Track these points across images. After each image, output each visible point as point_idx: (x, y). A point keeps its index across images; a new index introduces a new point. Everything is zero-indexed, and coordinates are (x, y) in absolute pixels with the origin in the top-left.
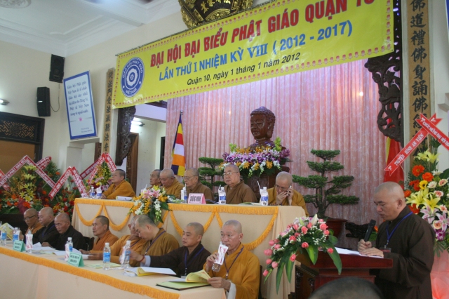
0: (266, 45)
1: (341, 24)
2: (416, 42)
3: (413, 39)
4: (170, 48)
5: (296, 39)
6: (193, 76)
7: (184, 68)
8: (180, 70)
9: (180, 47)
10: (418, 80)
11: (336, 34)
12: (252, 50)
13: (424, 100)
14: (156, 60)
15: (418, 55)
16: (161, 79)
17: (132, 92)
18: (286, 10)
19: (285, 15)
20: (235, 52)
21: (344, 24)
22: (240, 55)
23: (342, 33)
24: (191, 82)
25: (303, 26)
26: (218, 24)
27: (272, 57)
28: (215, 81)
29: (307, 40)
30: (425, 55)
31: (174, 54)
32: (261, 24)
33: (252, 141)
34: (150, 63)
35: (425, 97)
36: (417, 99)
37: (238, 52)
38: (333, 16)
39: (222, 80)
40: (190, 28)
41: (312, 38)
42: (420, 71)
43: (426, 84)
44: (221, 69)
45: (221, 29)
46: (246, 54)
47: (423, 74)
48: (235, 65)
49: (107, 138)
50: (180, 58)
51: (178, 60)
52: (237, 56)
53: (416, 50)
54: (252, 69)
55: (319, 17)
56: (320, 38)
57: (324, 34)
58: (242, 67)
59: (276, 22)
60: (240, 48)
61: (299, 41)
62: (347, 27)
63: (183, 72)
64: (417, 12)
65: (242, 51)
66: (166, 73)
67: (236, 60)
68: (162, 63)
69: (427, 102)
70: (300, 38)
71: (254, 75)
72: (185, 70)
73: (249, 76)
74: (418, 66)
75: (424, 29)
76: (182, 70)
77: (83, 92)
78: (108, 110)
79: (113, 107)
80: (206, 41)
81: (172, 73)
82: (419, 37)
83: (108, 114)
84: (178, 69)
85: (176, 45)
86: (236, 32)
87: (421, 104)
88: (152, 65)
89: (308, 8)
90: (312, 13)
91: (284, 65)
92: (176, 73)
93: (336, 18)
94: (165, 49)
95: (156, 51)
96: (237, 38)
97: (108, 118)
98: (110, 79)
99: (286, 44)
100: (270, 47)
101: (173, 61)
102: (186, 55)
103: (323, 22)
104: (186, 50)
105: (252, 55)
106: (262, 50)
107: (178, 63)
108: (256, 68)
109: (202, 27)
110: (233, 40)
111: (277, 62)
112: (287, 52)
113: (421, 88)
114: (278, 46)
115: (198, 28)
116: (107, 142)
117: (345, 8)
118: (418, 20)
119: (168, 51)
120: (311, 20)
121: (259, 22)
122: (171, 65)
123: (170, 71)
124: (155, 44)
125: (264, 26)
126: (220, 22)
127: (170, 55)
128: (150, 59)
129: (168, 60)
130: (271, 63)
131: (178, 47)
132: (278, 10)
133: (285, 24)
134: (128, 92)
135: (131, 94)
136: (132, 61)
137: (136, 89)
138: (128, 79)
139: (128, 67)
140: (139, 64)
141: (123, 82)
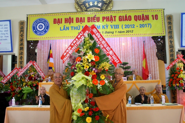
0: (118, 25)
1: (148, 24)
2: (170, 34)
3: (169, 33)
4: (66, 18)
5: (131, 25)
7: (75, 27)
8: (73, 28)
9: (73, 18)
10: (171, 44)
11: (146, 27)
12: (112, 26)
13: (172, 50)
14: (57, 21)
15: (171, 37)
16: (61, 30)
17: (41, 34)
18: (126, 15)
19: (126, 16)
20: (104, 26)
21: (149, 24)
22: (107, 27)
23: (148, 27)
25: (133, 22)
26: (94, 13)
29: (135, 26)
30: (172, 38)
31: (69, 20)
32: (116, 18)
34: (53, 22)
35: (173, 49)
36: (171, 50)
37: (106, 26)
38: (144, 21)
40: (78, 12)
41: (137, 26)
42: (171, 42)
43: (173, 45)
45: (96, 15)
46: (109, 27)
47: (172, 43)
48: (104, 30)
49: (21, 54)
50: (73, 22)
51: (71, 23)
52: (105, 27)
53: (170, 36)
54: (113, 33)
55: (140, 20)
56: (140, 27)
57: (142, 26)
58: (108, 31)
59: (122, 18)
60: (107, 24)
61: (132, 26)
62: (150, 25)
63: (75, 29)
64: (170, 25)
65: (108, 25)
66: (64, 28)
67: (105, 28)
68: (61, 23)
69: (173, 50)
70: (133, 25)
71: (114, 35)
72: (76, 28)
73: (112, 35)
74: (171, 40)
75: (172, 30)
76: (74, 28)
77: (3, 30)
78: (21, 40)
79: (28, 40)
80: (89, 18)
81: (68, 28)
82: (170, 32)
83: (21, 42)
84: (72, 27)
85: (70, 17)
86: (104, 18)
87: (172, 51)
88: (54, 23)
89: (135, 16)
90: (137, 18)
91: (127, 33)
92: (70, 28)
93: (146, 22)
94: (63, 17)
95: (57, 18)
96: (105, 20)
97: (21, 44)
98: (22, 25)
99: (127, 26)
100: (120, 27)
101: (68, 23)
102: (77, 22)
103: (141, 22)
104: (76, 20)
105: (112, 28)
106: (117, 27)
107: (72, 25)
108: (115, 32)
109: (85, 13)
110: (103, 21)
111: (124, 32)
112: (128, 29)
113: (172, 47)
114: (124, 27)
115: (83, 13)
116: (22, 56)
117: (148, 19)
118: (170, 28)
119: (65, 19)
120: (136, 20)
121: (115, 17)
122: (67, 25)
123: (67, 27)
124: (56, 14)
125: (117, 18)
126: (95, 13)
127: (67, 21)
128: (53, 20)
129: (65, 23)
130: (121, 32)
131: (71, 18)
132: (123, 14)
133: (126, 19)
134: (38, 33)
135: (40, 34)
136: (40, 19)
137: (44, 33)
138: (38, 27)
139: (37, 22)
140: (45, 22)
141: (34, 28)
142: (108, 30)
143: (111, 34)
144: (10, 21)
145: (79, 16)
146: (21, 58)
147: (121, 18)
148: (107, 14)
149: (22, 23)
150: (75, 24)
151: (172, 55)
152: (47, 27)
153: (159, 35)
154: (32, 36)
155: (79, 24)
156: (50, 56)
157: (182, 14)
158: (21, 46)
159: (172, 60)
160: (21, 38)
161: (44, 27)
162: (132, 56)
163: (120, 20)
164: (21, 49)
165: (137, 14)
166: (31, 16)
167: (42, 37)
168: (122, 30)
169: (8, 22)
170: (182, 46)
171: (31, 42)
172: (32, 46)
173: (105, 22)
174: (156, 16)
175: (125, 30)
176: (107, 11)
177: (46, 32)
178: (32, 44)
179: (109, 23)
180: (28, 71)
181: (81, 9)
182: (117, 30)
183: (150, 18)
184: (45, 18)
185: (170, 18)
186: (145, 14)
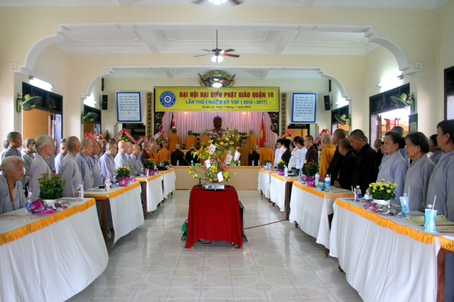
3: (282, 109)
4: (191, 92)
5: (249, 101)
6: (205, 105)
8: (198, 102)
9: (197, 93)
10: (283, 119)
11: (263, 103)
12: (233, 101)
14: (183, 95)
16: (186, 103)
18: (245, 91)
19: (245, 93)
20: (226, 101)
21: (265, 101)
22: (228, 102)
24: (204, 107)
25: (251, 98)
26: (217, 89)
27: (240, 105)
29: (253, 103)
30: (285, 113)
31: (194, 95)
33: (212, 127)
34: (179, 95)
38: (261, 98)
39: (220, 109)
40: (202, 86)
41: (255, 103)
42: (284, 117)
44: (219, 105)
45: (218, 91)
46: (230, 102)
48: (226, 105)
49: (149, 123)
53: (283, 112)
54: (233, 107)
55: (257, 97)
56: (257, 103)
57: (259, 102)
60: (228, 100)
64: (283, 102)
67: (226, 103)
68: (187, 96)
70: (251, 102)
71: (234, 110)
72: (200, 102)
75: (285, 107)
77: (133, 101)
78: (149, 111)
79: (156, 111)
80: (212, 93)
81: (193, 102)
82: (284, 109)
83: (149, 113)
85: (195, 92)
86: (225, 94)
87: (284, 125)
89: (253, 93)
90: (255, 95)
91: (246, 109)
92: (195, 102)
93: (263, 99)
94: (189, 91)
95: (183, 91)
96: (227, 96)
97: (149, 115)
98: (149, 97)
99: (246, 102)
100: (240, 102)
101: (194, 97)
103: (258, 99)
104: (201, 95)
105: (232, 103)
106: (237, 102)
107: (197, 98)
108: (235, 107)
110: (225, 97)
111: (243, 107)
112: (246, 105)
113: (284, 121)
114: (243, 102)
115: (207, 88)
116: (150, 125)
117: (265, 97)
118: (284, 105)
120: (254, 97)
121: (235, 93)
122: (193, 99)
124: (182, 88)
125: (237, 95)
127: (192, 95)
129: (191, 97)
130: (240, 107)
132: (243, 91)
133: (245, 96)
134: (166, 105)
136: (167, 92)
138: (165, 99)
139: (164, 94)
140: (172, 94)
141: (161, 100)
142: (229, 105)
143: (231, 109)
144: (139, 93)
145: (203, 90)
146: (149, 127)
147: (241, 95)
148: (228, 90)
149: (149, 95)
150: (199, 98)
151: (283, 129)
152: (174, 100)
153: (273, 111)
154: (160, 108)
155: (203, 98)
156: (172, 124)
157: (294, 94)
159: (283, 133)
160: (149, 109)
161: (171, 99)
163: (240, 97)
164: (149, 119)
165: (255, 91)
166: (158, 88)
167: (169, 108)
169: (138, 94)
170: (292, 121)
171: (158, 112)
172: (159, 116)
173: (227, 98)
174: (272, 94)
175: (244, 105)
176: (229, 87)
177: (172, 104)
178: (159, 114)
179: (230, 99)
181: (206, 84)
182: (237, 105)
183: (267, 95)
184: (172, 91)
185: (284, 95)
186: (263, 91)
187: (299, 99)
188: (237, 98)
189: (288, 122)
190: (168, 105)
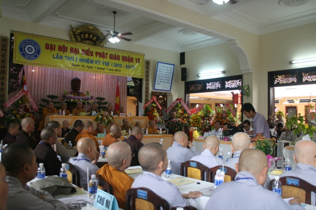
1: (132, 66)
5: (119, 65)
6: (75, 63)
7: (69, 57)
9: (67, 47)
11: (131, 68)
12: (104, 62)
14: (50, 47)
16: (53, 58)
17: (31, 58)
19: (116, 55)
22: (99, 63)
24: (73, 65)
25: (120, 62)
27: (110, 67)
28: (87, 69)
29: (122, 66)
30: (148, 81)
31: (63, 49)
34: (45, 47)
38: (130, 62)
39: (91, 69)
40: (72, 41)
41: (124, 67)
44: (90, 65)
45: (89, 49)
46: (101, 63)
47: (148, 85)
48: (97, 66)
49: (3, 78)
50: (67, 52)
51: (65, 52)
52: (98, 62)
53: (146, 79)
54: (104, 69)
55: (126, 61)
56: (126, 68)
57: (128, 67)
58: (100, 67)
59: (112, 56)
60: (99, 60)
63: (69, 59)
64: (147, 70)
66: (57, 56)
67: (97, 64)
68: (55, 50)
71: (104, 72)
74: (147, 83)
75: (148, 74)
78: (3, 61)
79: (13, 63)
80: (83, 50)
81: (61, 58)
82: (147, 76)
83: (3, 64)
84: (66, 57)
85: (64, 46)
86: (97, 53)
87: (147, 92)
88: (46, 49)
89: (123, 57)
90: (124, 59)
91: (116, 72)
92: (64, 58)
93: (131, 64)
94: (57, 44)
95: (50, 43)
96: (98, 56)
97: (3, 67)
98: (4, 43)
99: (116, 65)
100: (110, 64)
101: (62, 52)
102: (71, 52)
103: (127, 63)
104: (71, 50)
105: (103, 64)
106: (107, 64)
107: (66, 54)
108: (105, 69)
109: (80, 44)
110: (96, 56)
111: (113, 70)
112: (116, 68)
113: (147, 88)
114: (113, 65)
115: (78, 44)
116: (3, 81)
117: (133, 62)
118: (147, 72)
119: (59, 46)
120: (123, 61)
121: (107, 54)
122: (61, 53)
123: (60, 56)
124: (48, 38)
125: (108, 56)
126: (89, 46)
127: (60, 48)
128: (45, 45)
129: (59, 51)
130: (110, 70)
131: (66, 46)
132: (113, 53)
133: (115, 58)
134: (27, 57)
135: (29, 59)
136: (29, 40)
137: (34, 57)
138: (26, 49)
139: (25, 43)
140: (35, 44)
141: (21, 49)
143: (102, 70)
145: (74, 46)
146: (2, 84)
149: (3, 39)
150: (69, 54)
151: (147, 96)
152: (39, 52)
153: (138, 77)
154: (18, 59)
155: (73, 54)
156: (23, 83)
157: (158, 62)
158: (2, 69)
159: (147, 100)
160: (3, 58)
161: (34, 50)
162: (106, 91)
163: (110, 58)
164: (3, 72)
165: (125, 55)
166: (17, 33)
167: (31, 62)
168: (112, 68)
170: (154, 89)
172: (15, 70)
173: (98, 58)
174: (139, 59)
176: (100, 46)
177: (36, 56)
178: (14, 68)
179: (101, 59)
180: (20, 102)
181: (76, 39)
182: (108, 67)
183: (134, 60)
184: (36, 40)
185: (148, 63)
186: (131, 56)
187: (161, 68)
188: (107, 60)
189: (151, 90)
190: (29, 57)
